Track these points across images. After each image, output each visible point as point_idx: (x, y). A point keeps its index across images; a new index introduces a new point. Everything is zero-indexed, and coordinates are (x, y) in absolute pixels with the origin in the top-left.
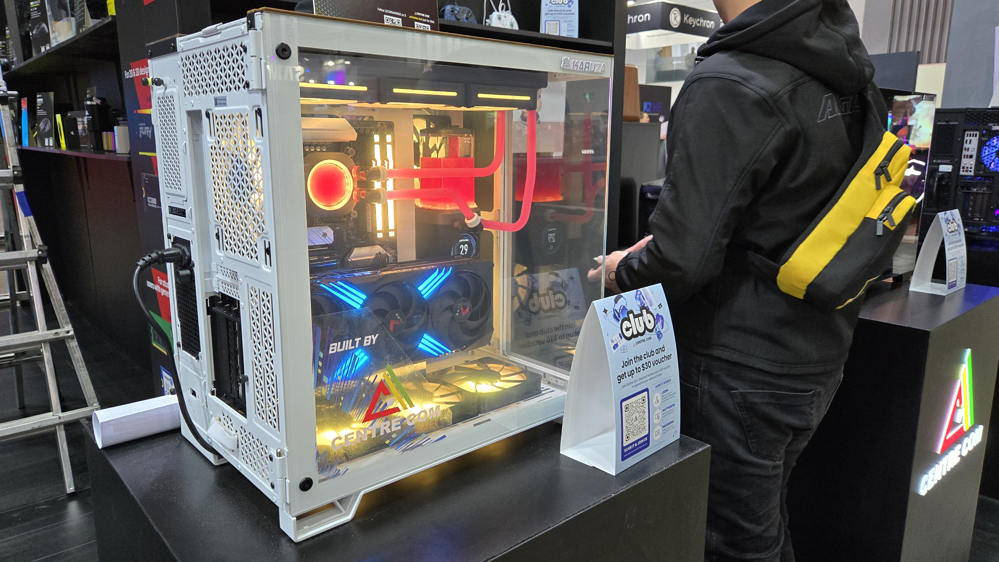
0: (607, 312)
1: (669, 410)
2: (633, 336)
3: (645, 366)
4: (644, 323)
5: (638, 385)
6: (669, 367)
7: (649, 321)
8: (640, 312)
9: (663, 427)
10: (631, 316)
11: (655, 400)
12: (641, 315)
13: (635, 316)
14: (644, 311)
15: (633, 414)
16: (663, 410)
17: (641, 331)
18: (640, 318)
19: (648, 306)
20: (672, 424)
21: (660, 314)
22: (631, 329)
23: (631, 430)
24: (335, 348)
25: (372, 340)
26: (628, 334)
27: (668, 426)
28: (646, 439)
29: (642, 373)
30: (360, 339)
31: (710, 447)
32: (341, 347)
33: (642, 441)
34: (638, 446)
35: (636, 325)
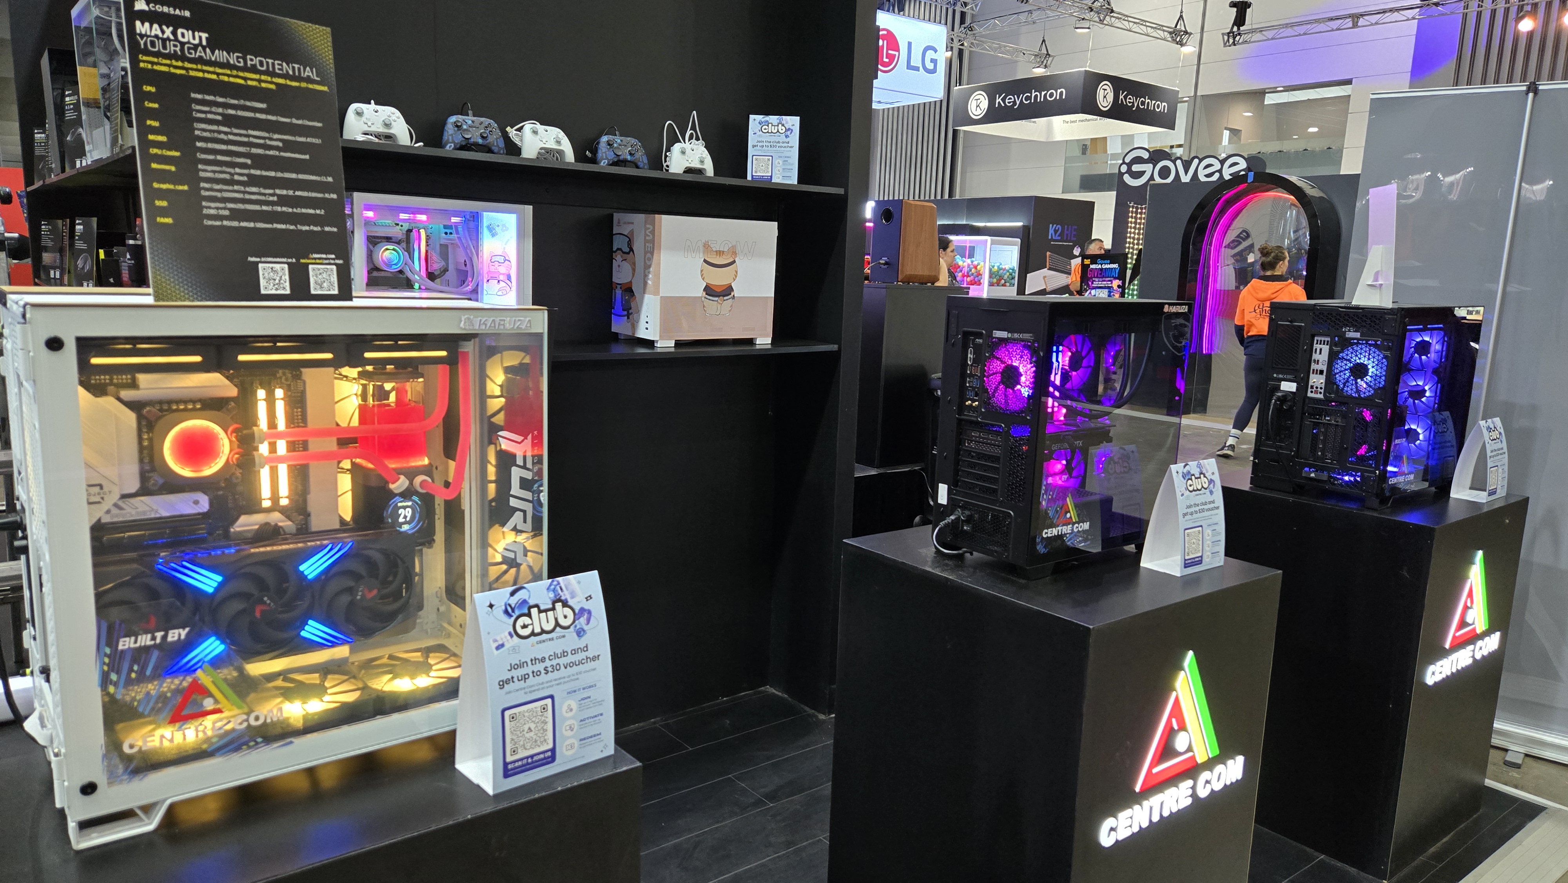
0: (494, 608)
1: (592, 720)
2: (533, 634)
3: (550, 669)
4: (556, 619)
5: (534, 691)
6: (594, 669)
7: (565, 617)
8: (551, 606)
9: (581, 740)
10: (534, 611)
11: (565, 708)
12: (553, 609)
13: (540, 611)
14: (559, 605)
15: (525, 724)
16: (581, 721)
17: (548, 627)
18: (550, 613)
19: (566, 599)
20: (599, 737)
21: (586, 607)
22: (530, 628)
23: (521, 743)
24: (127, 643)
25: (180, 635)
26: (526, 632)
27: (590, 739)
28: (549, 754)
29: (543, 677)
30: (162, 633)
31: (640, 766)
32: (136, 642)
33: (542, 756)
34: (532, 762)
35: (538, 621)
